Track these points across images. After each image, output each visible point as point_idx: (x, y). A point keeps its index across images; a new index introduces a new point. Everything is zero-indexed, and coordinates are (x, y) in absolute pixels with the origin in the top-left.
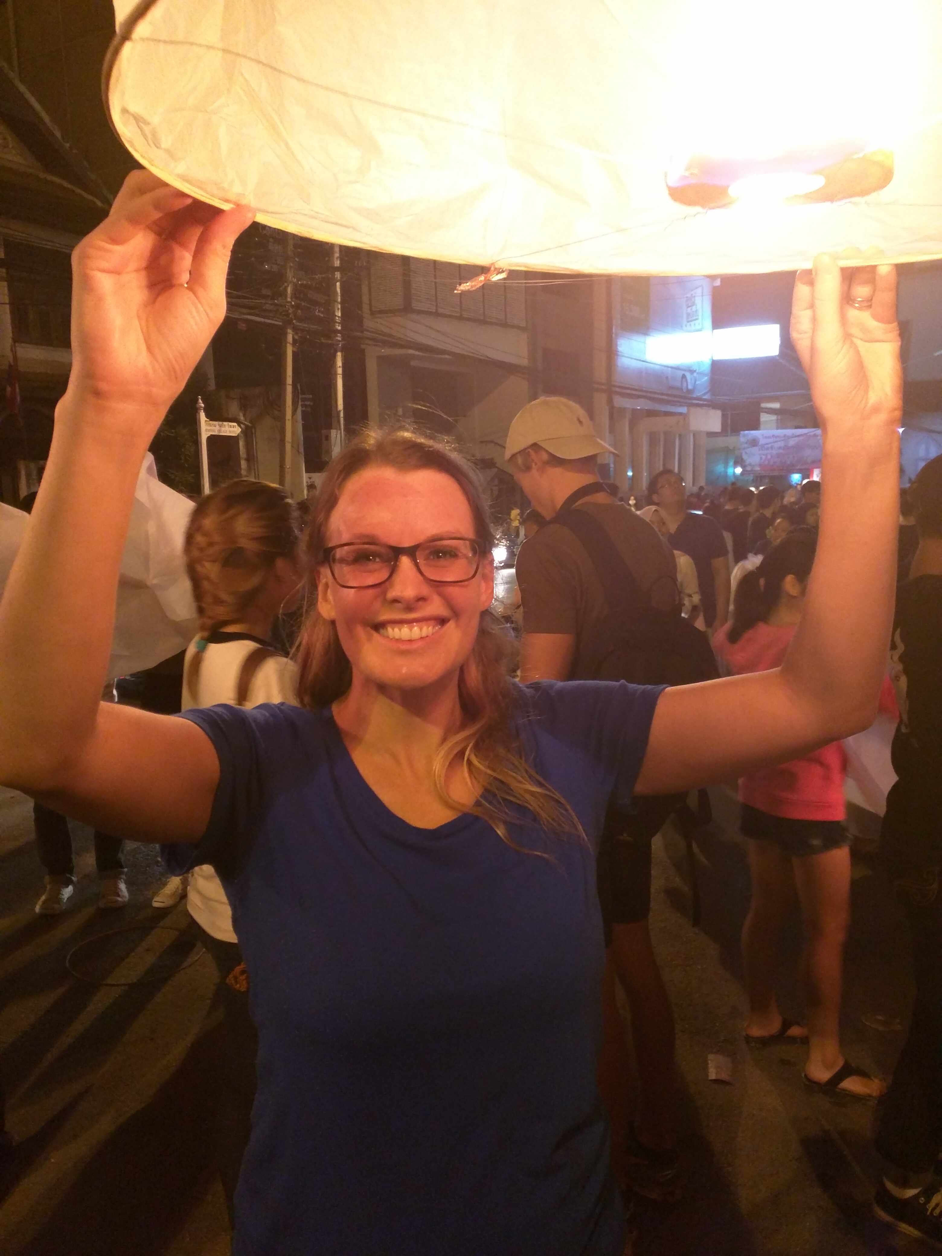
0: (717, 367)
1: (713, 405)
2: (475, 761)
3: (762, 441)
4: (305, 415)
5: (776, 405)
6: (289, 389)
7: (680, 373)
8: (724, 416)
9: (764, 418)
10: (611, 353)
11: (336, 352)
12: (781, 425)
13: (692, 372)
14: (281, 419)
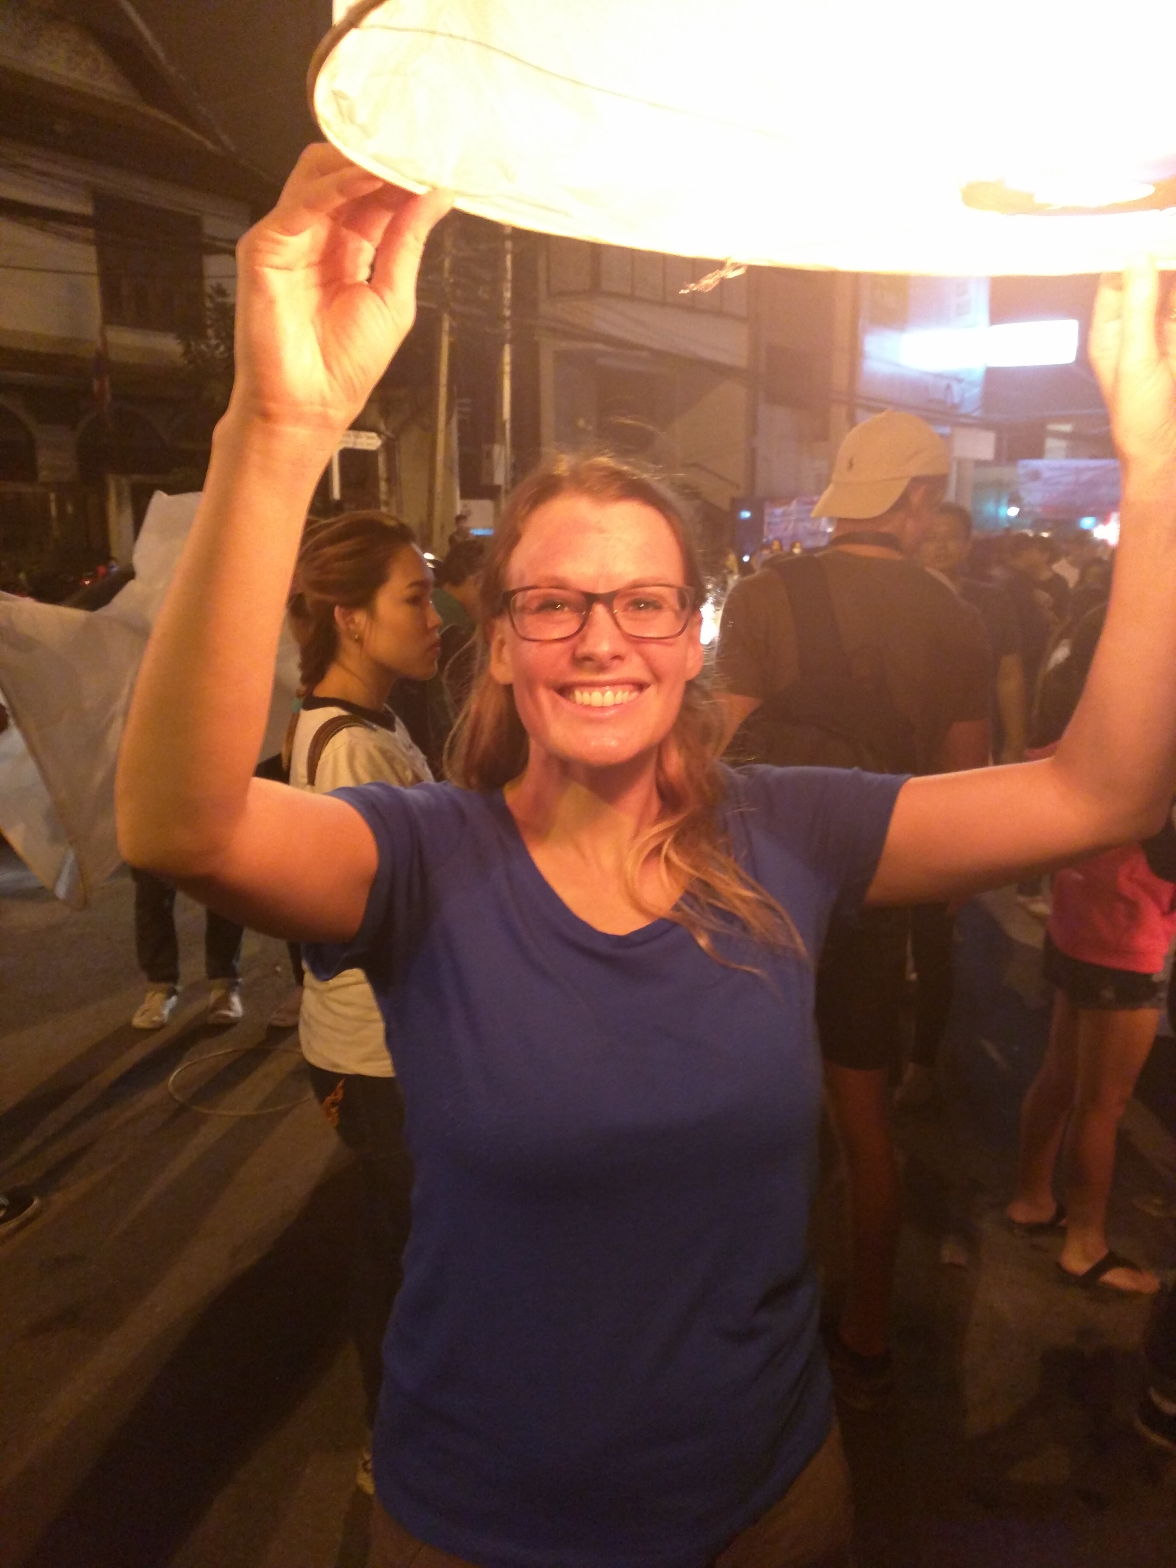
0: (992, 375)
1: (985, 425)
2: (675, 858)
3: (1046, 475)
4: (462, 424)
5: (1067, 428)
6: (443, 392)
7: (944, 383)
8: (999, 441)
9: (1051, 443)
10: (855, 353)
11: (503, 345)
12: (1072, 453)
13: (960, 380)
14: (431, 430)
